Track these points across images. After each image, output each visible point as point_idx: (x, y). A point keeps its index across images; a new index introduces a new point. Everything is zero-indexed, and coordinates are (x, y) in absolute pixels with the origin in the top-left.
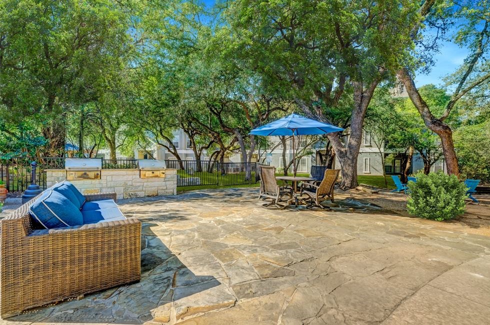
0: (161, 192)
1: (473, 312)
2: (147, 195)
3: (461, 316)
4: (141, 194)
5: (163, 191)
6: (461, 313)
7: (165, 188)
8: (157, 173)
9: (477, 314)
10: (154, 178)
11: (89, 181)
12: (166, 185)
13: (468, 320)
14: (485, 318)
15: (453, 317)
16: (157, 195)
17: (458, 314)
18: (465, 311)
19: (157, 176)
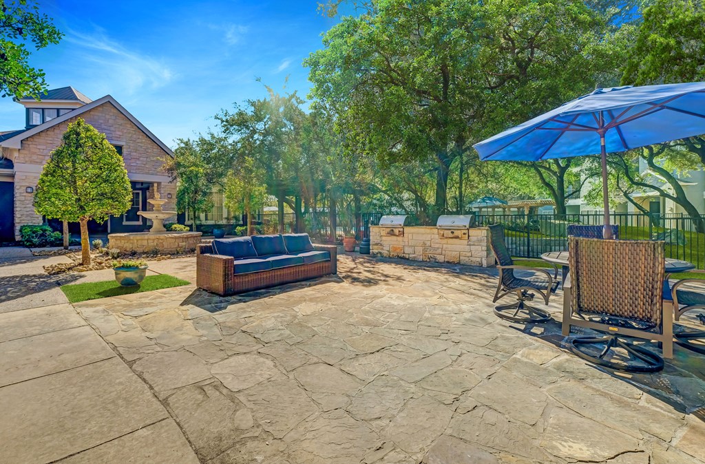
0: (464, 260)
1: (89, 429)
2: (446, 260)
3: (94, 415)
4: (441, 258)
5: (467, 259)
6: (97, 419)
7: (469, 254)
8: (457, 233)
9: (84, 431)
10: (454, 239)
11: (395, 238)
12: (471, 251)
13: (85, 417)
14: (73, 433)
15: (99, 409)
16: (459, 263)
17: (100, 415)
18: (97, 423)
19: (457, 237)
